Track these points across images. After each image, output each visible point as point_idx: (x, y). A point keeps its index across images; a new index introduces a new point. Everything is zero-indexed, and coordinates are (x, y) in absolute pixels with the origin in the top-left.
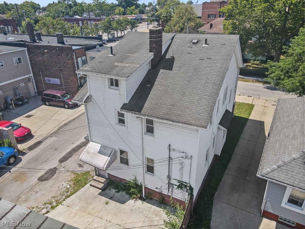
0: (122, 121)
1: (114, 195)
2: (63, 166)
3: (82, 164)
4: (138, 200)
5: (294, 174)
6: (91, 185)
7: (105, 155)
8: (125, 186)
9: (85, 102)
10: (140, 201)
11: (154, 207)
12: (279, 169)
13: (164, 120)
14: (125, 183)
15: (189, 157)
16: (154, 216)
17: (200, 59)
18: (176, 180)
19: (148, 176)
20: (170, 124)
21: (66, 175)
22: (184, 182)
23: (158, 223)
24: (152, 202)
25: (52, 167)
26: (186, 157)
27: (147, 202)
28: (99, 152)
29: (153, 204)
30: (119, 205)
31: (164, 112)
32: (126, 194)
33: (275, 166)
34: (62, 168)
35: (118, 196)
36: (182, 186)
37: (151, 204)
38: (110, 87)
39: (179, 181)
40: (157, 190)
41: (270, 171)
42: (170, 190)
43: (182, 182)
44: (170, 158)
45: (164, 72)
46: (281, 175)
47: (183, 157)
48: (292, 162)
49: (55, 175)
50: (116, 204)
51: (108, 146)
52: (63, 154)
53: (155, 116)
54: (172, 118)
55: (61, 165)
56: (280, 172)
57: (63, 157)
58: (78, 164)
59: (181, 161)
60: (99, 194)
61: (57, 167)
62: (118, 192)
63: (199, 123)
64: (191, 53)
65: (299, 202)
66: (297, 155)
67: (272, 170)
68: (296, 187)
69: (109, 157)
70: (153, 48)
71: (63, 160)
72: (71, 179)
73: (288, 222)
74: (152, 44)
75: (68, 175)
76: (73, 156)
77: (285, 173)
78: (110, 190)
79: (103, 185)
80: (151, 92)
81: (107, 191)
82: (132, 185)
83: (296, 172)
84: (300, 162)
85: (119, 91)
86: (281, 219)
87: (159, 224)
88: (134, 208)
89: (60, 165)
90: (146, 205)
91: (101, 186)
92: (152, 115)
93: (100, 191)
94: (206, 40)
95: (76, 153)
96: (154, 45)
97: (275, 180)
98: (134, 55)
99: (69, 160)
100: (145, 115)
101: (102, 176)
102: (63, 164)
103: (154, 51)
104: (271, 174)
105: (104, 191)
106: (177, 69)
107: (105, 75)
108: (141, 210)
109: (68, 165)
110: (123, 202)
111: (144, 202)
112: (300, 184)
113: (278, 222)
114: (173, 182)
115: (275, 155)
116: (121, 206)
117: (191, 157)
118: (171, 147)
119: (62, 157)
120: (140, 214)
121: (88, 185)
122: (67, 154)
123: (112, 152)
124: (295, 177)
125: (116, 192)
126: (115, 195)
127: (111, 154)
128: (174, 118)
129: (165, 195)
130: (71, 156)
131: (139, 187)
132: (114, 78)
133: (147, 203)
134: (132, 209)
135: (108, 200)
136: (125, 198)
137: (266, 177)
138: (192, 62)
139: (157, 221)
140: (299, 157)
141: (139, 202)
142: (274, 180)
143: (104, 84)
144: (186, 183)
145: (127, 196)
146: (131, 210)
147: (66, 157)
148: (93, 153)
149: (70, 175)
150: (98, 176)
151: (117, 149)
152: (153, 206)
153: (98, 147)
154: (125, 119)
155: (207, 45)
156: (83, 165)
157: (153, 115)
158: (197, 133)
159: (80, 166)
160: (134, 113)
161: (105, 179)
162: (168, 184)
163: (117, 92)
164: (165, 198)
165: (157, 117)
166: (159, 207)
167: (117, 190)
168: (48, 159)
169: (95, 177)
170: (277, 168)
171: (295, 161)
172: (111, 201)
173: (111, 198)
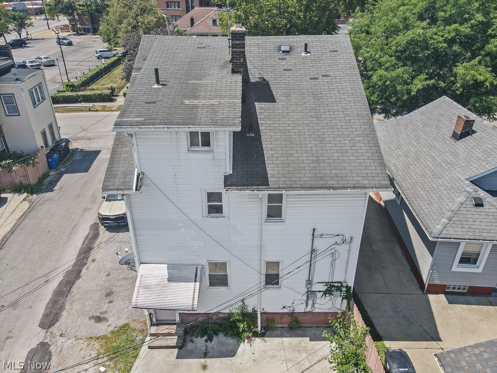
0: (215, 209)
1: (206, 347)
2: (58, 334)
3: (99, 315)
4: (253, 339)
5: (470, 223)
6: (150, 348)
7: (186, 280)
8: (220, 325)
9: (137, 189)
10: (257, 339)
11: (287, 340)
12: (451, 222)
13: (316, 189)
14: (217, 319)
15: (348, 240)
16: (297, 354)
17: (311, 79)
18: (322, 283)
19: (271, 292)
20: (317, 195)
21: (79, 349)
22: (335, 283)
23: (310, 362)
24: (278, 332)
25: (34, 345)
26: (344, 242)
27: (270, 336)
28: (170, 280)
29: (282, 336)
30: (227, 362)
31: (310, 175)
32: (226, 338)
33: (444, 220)
34: (58, 338)
35: (215, 346)
36: (331, 289)
37: (279, 337)
38: (190, 149)
39: (327, 283)
40: (285, 311)
41: (442, 228)
42: (310, 302)
43: (333, 282)
44: (313, 251)
45: (263, 106)
46: (456, 229)
47: (336, 243)
48: (462, 209)
49: (53, 358)
50: (221, 363)
51: (182, 262)
52: (40, 309)
53: (299, 186)
54: (329, 182)
55: (51, 333)
56: (454, 226)
57: (45, 316)
58: (90, 318)
59: (333, 251)
60: (179, 357)
61: (46, 341)
62: (210, 339)
63: (375, 182)
64: (291, 70)
65: (471, 259)
66: (462, 197)
67: (444, 226)
68: (480, 240)
69: (195, 281)
70: (240, 65)
71: (49, 320)
72: (96, 352)
73: (459, 289)
74: (237, 57)
75: (84, 346)
76: (67, 306)
77: (460, 226)
78: (192, 341)
79: (176, 337)
80: (264, 146)
81: (190, 346)
82: (238, 317)
83: (471, 220)
84: (469, 206)
85: (212, 155)
86: (449, 288)
87: (313, 363)
88: (256, 355)
89: (48, 334)
90: (272, 342)
91: (173, 341)
92: (292, 186)
93: (176, 351)
94: (306, 45)
95: (68, 298)
96: (242, 59)
97: (454, 239)
98: (204, 81)
99: (63, 317)
100: (279, 188)
101: (165, 322)
102: (54, 329)
103: (242, 70)
104: (445, 232)
105: (183, 349)
106: (282, 98)
107: (188, 128)
108: (270, 353)
109: (69, 328)
110: (232, 353)
111: (266, 339)
112: (482, 234)
113: (446, 294)
114: (315, 287)
115: (431, 204)
116: (233, 361)
117: (351, 239)
118: (316, 233)
119: (41, 316)
120: (272, 361)
121: (144, 349)
122: (50, 305)
123: (197, 271)
124: (473, 227)
125: (206, 341)
126: (208, 348)
127: (196, 275)
128: (333, 182)
129: (302, 314)
130: (62, 308)
131: (249, 317)
132: (200, 129)
133: (272, 339)
134: (255, 358)
135: (203, 360)
136: (229, 344)
137: (441, 238)
138: (301, 83)
139: (306, 360)
140: (465, 199)
141: (258, 341)
142: (451, 239)
143: (177, 145)
144: (338, 282)
145: (231, 341)
146: (254, 360)
147: (50, 312)
148: (158, 285)
149: (88, 345)
150: (157, 325)
151: (204, 262)
152: (284, 339)
153: (163, 271)
154: (225, 203)
155: (309, 54)
156: (102, 316)
157: (295, 186)
158: (364, 198)
159: (99, 319)
160: (256, 189)
161: (175, 326)
162: (306, 294)
163: (210, 156)
164: (300, 318)
165: (303, 188)
166: (294, 337)
167: (206, 337)
168: (10, 332)
169: (154, 330)
170: (448, 221)
171: (464, 205)
172: (208, 361)
173: (205, 355)
